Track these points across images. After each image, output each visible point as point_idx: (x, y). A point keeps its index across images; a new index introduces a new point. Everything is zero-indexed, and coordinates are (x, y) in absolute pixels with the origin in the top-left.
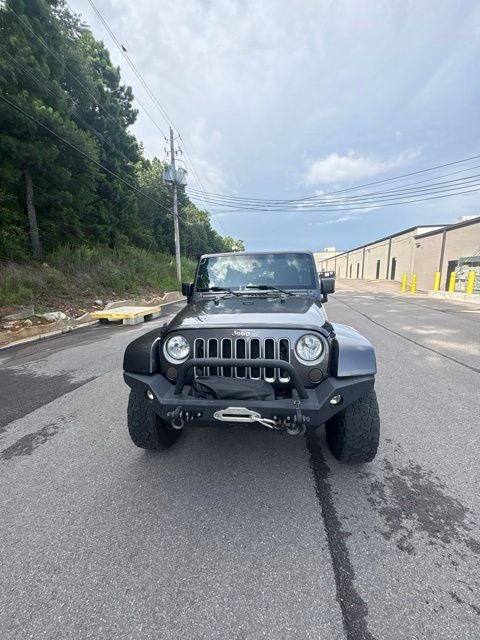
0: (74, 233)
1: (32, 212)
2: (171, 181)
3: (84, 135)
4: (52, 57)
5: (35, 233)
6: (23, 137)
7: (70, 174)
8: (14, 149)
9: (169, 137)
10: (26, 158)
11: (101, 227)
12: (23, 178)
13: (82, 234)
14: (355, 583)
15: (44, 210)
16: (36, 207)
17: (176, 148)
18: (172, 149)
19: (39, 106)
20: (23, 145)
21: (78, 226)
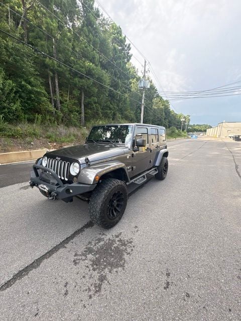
0: (98, 114)
1: (83, 107)
2: (142, 87)
3: (104, 72)
4: (94, 41)
5: (83, 115)
6: (81, 77)
7: (96, 90)
8: (78, 83)
9: (144, 65)
10: (82, 86)
11: (109, 111)
12: (81, 94)
13: (101, 115)
14: (45, 260)
15: (87, 106)
16: (84, 105)
17: (147, 70)
18: (145, 70)
19: (88, 64)
20: (81, 80)
21: (100, 111)
